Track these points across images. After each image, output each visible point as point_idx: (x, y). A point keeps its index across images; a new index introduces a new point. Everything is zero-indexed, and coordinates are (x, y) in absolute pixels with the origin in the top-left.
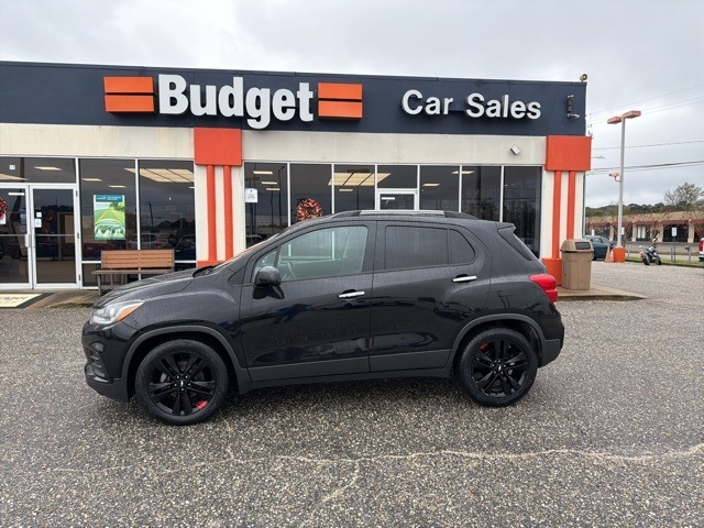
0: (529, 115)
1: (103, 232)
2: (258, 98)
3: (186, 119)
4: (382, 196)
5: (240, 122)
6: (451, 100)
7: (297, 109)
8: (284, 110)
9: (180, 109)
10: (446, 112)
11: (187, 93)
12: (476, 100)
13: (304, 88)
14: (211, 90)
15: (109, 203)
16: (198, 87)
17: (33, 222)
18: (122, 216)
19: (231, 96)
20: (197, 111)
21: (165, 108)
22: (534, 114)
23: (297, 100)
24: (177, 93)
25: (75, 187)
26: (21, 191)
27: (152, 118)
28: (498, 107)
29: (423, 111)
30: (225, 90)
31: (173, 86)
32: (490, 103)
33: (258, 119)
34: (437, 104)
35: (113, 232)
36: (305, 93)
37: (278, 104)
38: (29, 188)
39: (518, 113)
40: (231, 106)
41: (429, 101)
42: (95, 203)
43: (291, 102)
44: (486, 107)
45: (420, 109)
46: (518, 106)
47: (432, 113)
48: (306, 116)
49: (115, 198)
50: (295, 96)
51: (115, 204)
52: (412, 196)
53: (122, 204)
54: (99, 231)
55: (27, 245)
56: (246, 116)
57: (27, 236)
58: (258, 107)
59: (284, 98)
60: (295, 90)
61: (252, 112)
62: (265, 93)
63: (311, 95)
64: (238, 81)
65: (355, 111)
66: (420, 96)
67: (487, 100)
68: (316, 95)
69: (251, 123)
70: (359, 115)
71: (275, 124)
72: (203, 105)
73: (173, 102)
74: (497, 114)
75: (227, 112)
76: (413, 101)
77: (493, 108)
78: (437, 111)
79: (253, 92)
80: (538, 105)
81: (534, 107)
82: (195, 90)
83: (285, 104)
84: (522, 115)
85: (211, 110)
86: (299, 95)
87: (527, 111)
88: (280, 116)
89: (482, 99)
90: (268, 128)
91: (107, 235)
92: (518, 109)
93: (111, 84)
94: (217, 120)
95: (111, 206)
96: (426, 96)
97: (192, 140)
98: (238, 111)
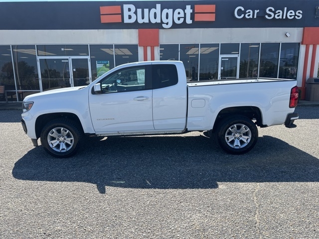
0: (296, 17)
2: (167, 14)
3: (135, 25)
4: (222, 58)
5: (159, 26)
6: (258, 11)
7: (185, 18)
8: (179, 19)
9: (132, 21)
10: (255, 17)
11: (136, 13)
12: (270, 10)
14: (146, 11)
16: (141, 9)
17: (72, 73)
18: (108, 70)
19: (155, 13)
20: (140, 21)
21: (127, 20)
22: (298, 16)
24: (132, 13)
25: (88, 57)
26: (68, 59)
27: (122, 25)
28: (281, 14)
30: (153, 11)
32: (277, 12)
33: (167, 24)
34: (251, 13)
36: (189, 10)
37: (176, 16)
38: (70, 58)
39: (290, 16)
40: (155, 18)
41: (247, 11)
42: (97, 64)
43: (182, 15)
44: (275, 14)
46: (291, 13)
47: (248, 17)
48: (189, 21)
49: (105, 62)
50: (184, 11)
51: (105, 65)
53: (108, 65)
55: (70, 83)
56: (162, 22)
57: (70, 79)
58: (167, 18)
59: (179, 13)
61: (165, 20)
62: (170, 11)
63: (191, 11)
64: (159, 6)
65: (212, 18)
66: (243, 9)
67: (276, 10)
69: (164, 26)
70: (214, 20)
71: (175, 26)
72: (143, 18)
73: (130, 17)
74: (280, 17)
75: (153, 21)
76: (240, 12)
77: (278, 14)
78: (251, 17)
79: (165, 11)
80: (301, 12)
81: (299, 13)
82: (139, 11)
83: (179, 16)
84: (293, 17)
85: (146, 20)
86: (186, 11)
87: (296, 15)
88: (177, 22)
89: (273, 10)
90: (171, 28)
92: (291, 14)
93: (103, 10)
94: (149, 25)
95: (104, 66)
96: (246, 10)
97: (137, 35)
98: (158, 20)
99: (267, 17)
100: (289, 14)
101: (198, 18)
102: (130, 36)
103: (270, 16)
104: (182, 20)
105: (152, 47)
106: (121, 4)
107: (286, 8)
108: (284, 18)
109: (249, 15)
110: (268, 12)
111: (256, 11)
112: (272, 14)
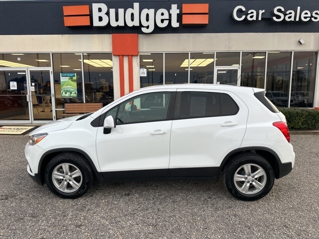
0: (313, 19)
1: (66, 93)
2: (148, 15)
3: (107, 29)
4: (218, 70)
5: (137, 30)
6: (264, 11)
7: (170, 20)
8: (162, 21)
9: (104, 23)
10: (260, 19)
11: (108, 14)
12: (279, 11)
13: (174, 7)
15: (68, 78)
16: (114, 10)
17: (30, 88)
18: (75, 84)
19: (132, 14)
20: (114, 24)
21: (96, 23)
22: (316, 18)
23: (170, 15)
24: (103, 14)
25: (50, 69)
26: (25, 71)
27: (89, 29)
28: (293, 15)
29: (246, 18)
30: (129, 11)
31: (100, 10)
32: (288, 12)
33: (148, 27)
34: (255, 14)
35: (71, 93)
36: (175, 10)
37: (159, 18)
38: (28, 70)
39: (305, 18)
40: (132, 20)
41: (249, 12)
42: (61, 77)
43: (166, 16)
44: (285, 15)
45: (244, 17)
46: (306, 14)
47: (251, 19)
48: (175, 24)
49: (72, 75)
50: (169, 12)
51: (71, 78)
52: (236, 71)
53: (75, 78)
54: (64, 93)
55: (28, 100)
56: (141, 25)
57: (28, 96)
58: (147, 20)
59: (162, 14)
60: (169, 9)
61: (144, 23)
62: (151, 12)
63: (178, 11)
64: (136, 5)
65: (204, 20)
66: (244, 9)
67: (286, 10)
68: (181, 11)
69: (144, 30)
70: (206, 22)
71: (157, 30)
72: (117, 20)
73: (101, 19)
74: (292, 19)
75: (130, 24)
76: (240, 12)
77: (290, 15)
78: (254, 18)
79: (145, 12)
81: (317, 14)
82: (112, 11)
83: (163, 17)
84: (308, 19)
85: (121, 23)
86: (171, 12)
87: (312, 16)
88: (160, 25)
89: (283, 10)
90: (153, 33)
91: (68, 95)
92: (306, 16)
94: (124, 29)
95: (69, 79)
96: (248, 9)
97: (111, 41)
98: (136, 23)
99: (274, 18)
100: (303, 15)
101: (187, 20)
102: (102, 43)
103: (279, 17)
104: (166, 23)
105: (130, 57)
106: (89, 3)
107: (299, 8)
108: (297, 20)
109: (252, 17)
110: (276, 12)
111: (261, 12)
112: (282, 15)
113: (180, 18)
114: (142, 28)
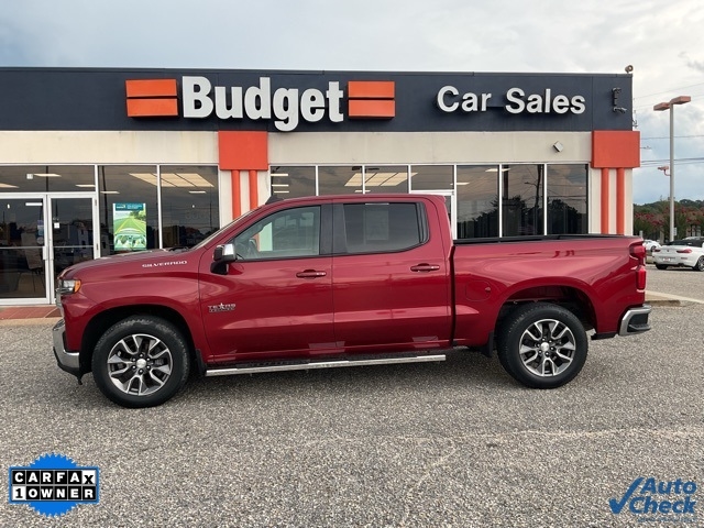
0: (573, 109)
1: (123, 242)
2: (286, 99)
3: (211, 122)
5: (268, 125)
6: (489, 96)
7: (327, 109)
8: (313, 110)
9: (204, 112)
10: (484, 109)
11: (212, 95)
12: (516, 95)
13: (334, 87)
14: (236, 91)
15: (129, 212)
16: (224, 88)
17: (51, 233)
18: (143, 225)
19: (258, 97)
20: (223, 114)
22: (578, 108)
23: (327, 100)
24: (202, 96)
25: (94, 196)
26: (41, 201)
27: (176, 122)
28: (539, 102)
29: (460, 108)
30: (252, 92)
31: (197, 88)
32: (530, 99)
33: (286, 121)
34: (475, 100)
35: (134, 242)
36: (335, 92)
37: (306, 105)
38: (47, 198)
39: (561, 107)
40: (258, 108)
41: (465, 97)
42: (115, 212)
43: (320, 102)
44: (527, 102)
45: (456, 105)
46: (561, 100)
47: (468, 109)
48: (336, 117)
49: (136, 207)
50: (325, 96)
51: (135, 212)
52: (449, 198)
53: (143, 213)
54: (119, 242)
55: (45, 257)
56: (274, 118)
57: (45, 249)
58: (286, 108)
59: (313, 98)
60: (324, 89)
61: (280, 113)
62: (293, 94)
63: (341, 94)
64: (265, 82)
65: (387, 110)
66: (456, 92)
67: (528, 95)
68: (346, 94)
69: (279, 125)
70: (392, 114)
71: (304, 126)
72: (229, 107)
73: (198, 105)
74: (539, 110)
75: (254, 114)
76: (449, 97)
77: (534, 103)
78: (475, 108)
79: (281, 93)
80: (583, 100)
81: (578, 101)
82: (220, 92)
83: (314, 104)
84: (565, 110)
85: (237, 113)
86: (329, 94)
87: (571, 105)
88: (309, 117)
89: (522, 94)
90: (296, 130)
91: (127, 245)
92: (561, 104)
93: (133, 88)
94: (243, 123)
95: (131, 215)
96: (462, 92)
97: (217, 144)
98: (265, 113)
99: (509, 108)
100: (556, 103)
101: (356, 109)
102: (199, 148)
103: (515, 106)
104: (319, 115)
105: (253, 173)
106: (176, 75)
107: (548, 91)
108: (547, 110)
109: (470, 105)
110: (510, 97)
111: (485, 97)
112: (521, 103)
113: (344, 105)
114: (276, 123)
